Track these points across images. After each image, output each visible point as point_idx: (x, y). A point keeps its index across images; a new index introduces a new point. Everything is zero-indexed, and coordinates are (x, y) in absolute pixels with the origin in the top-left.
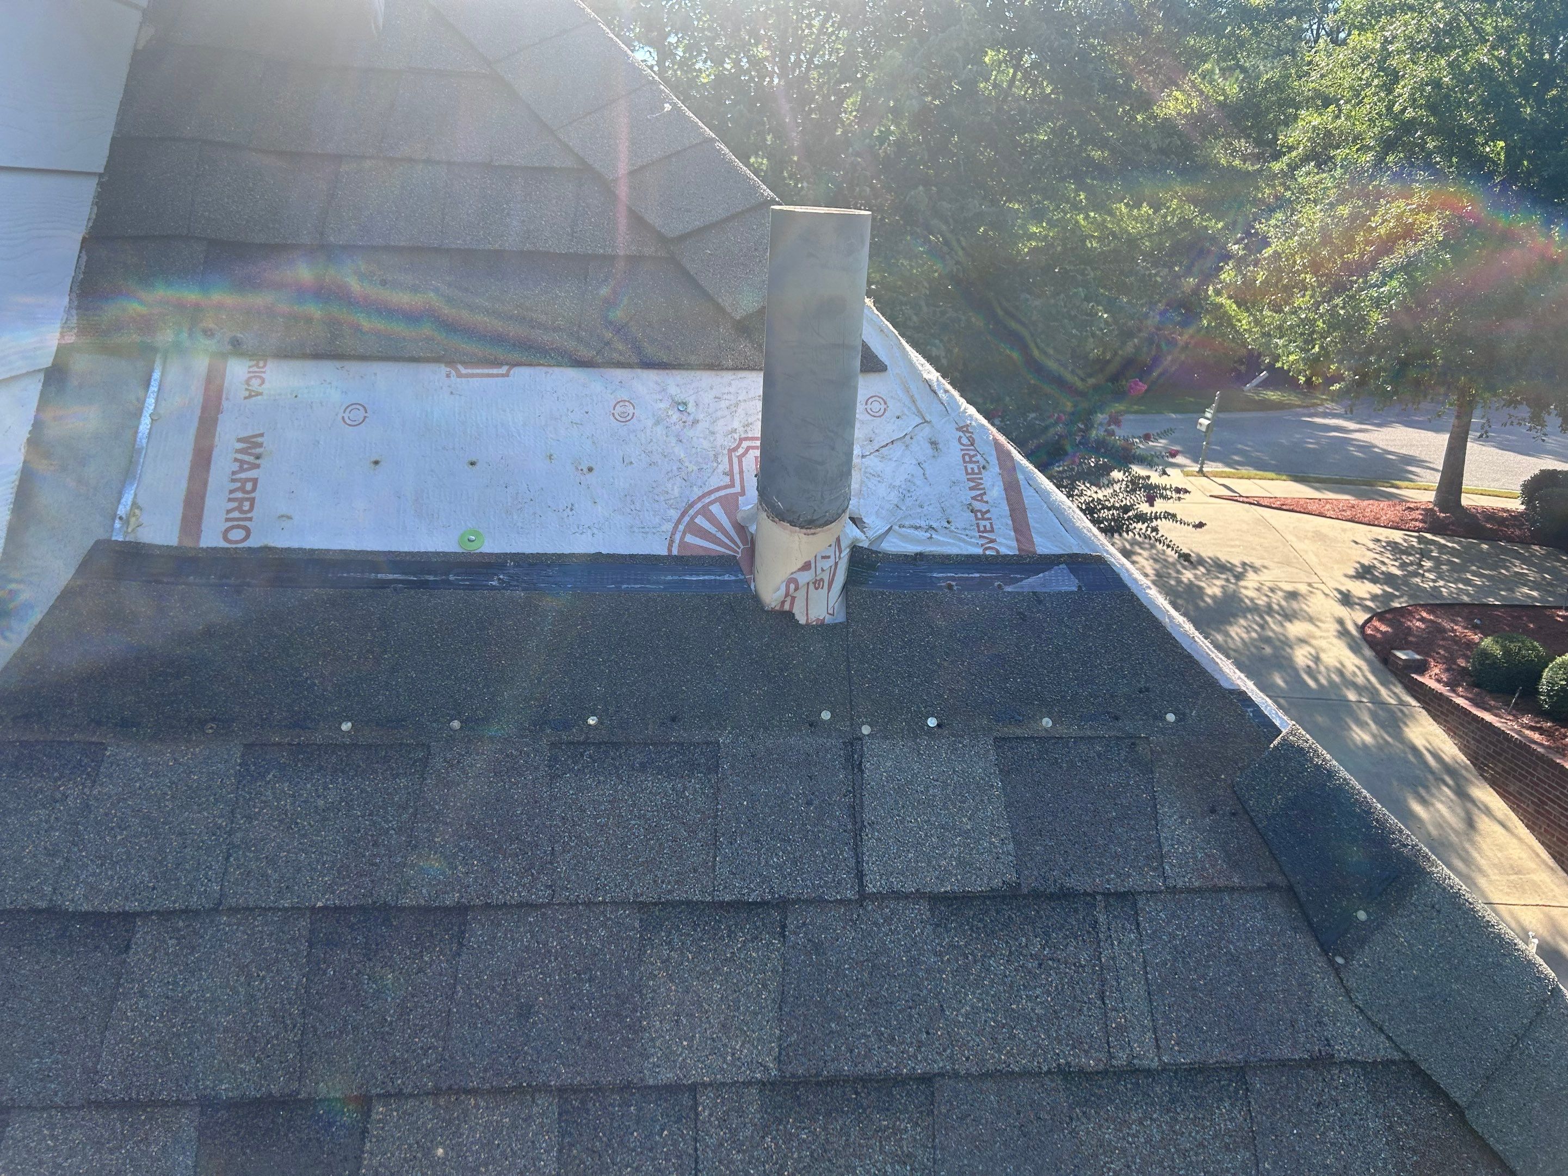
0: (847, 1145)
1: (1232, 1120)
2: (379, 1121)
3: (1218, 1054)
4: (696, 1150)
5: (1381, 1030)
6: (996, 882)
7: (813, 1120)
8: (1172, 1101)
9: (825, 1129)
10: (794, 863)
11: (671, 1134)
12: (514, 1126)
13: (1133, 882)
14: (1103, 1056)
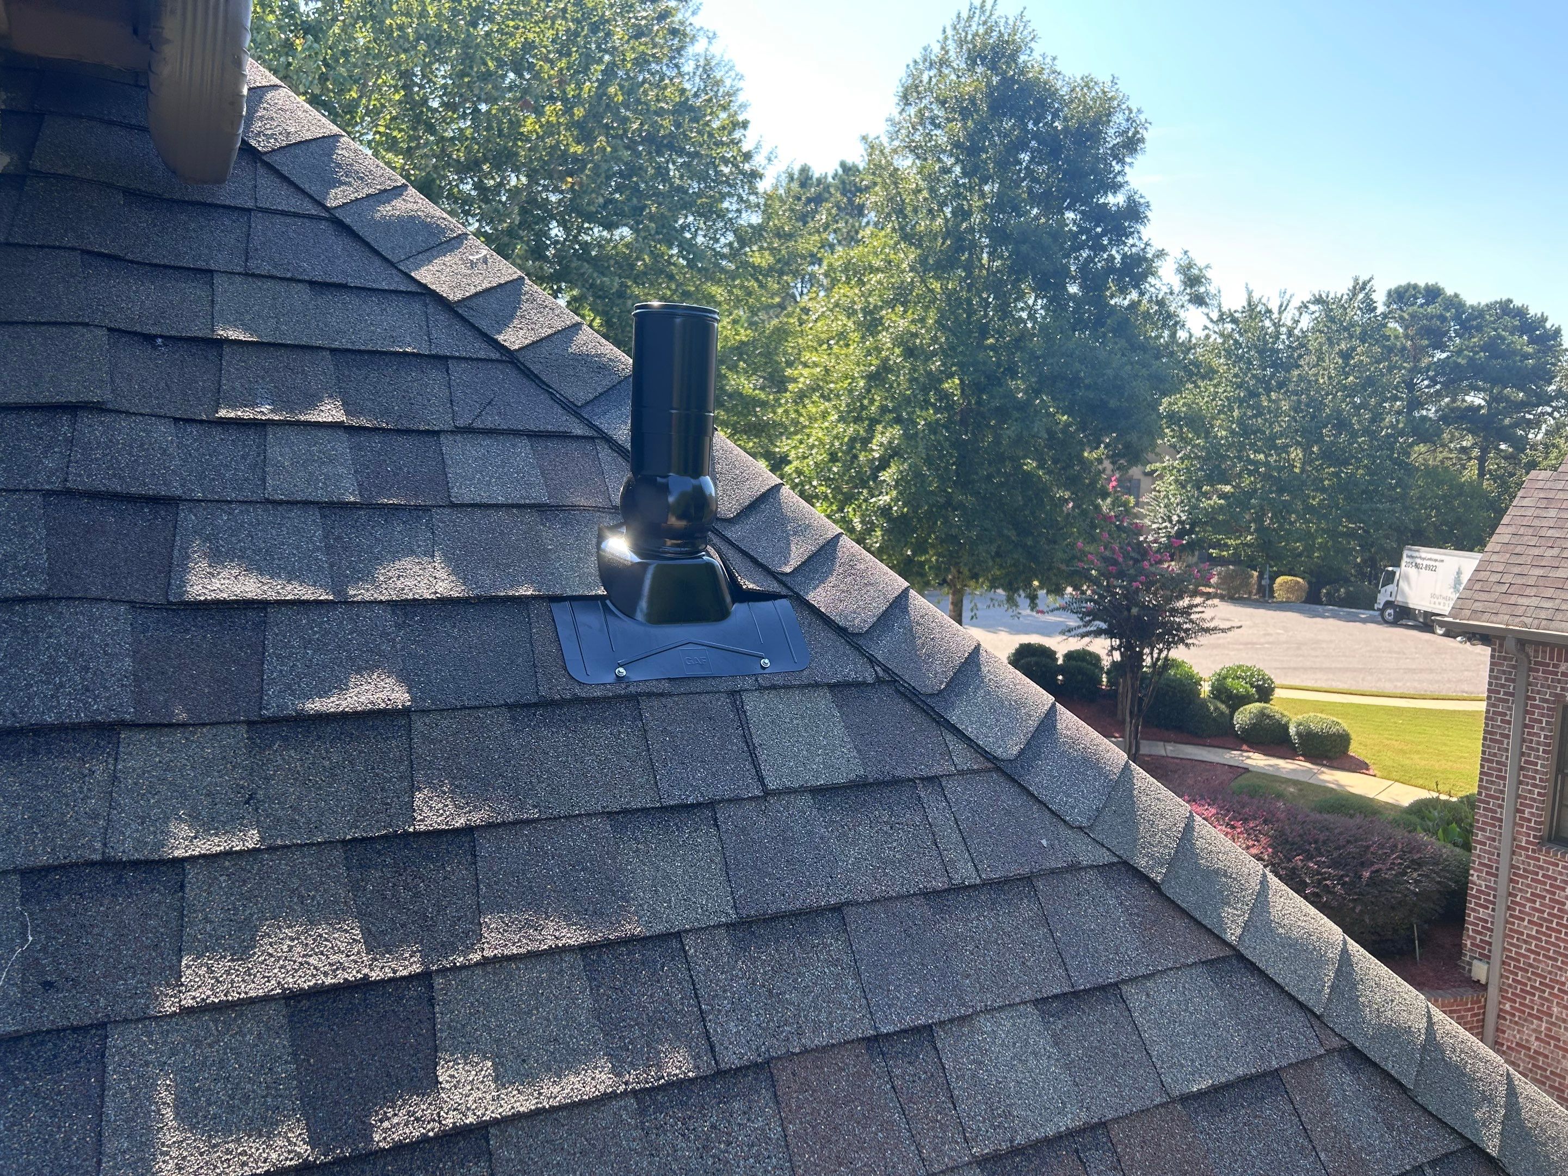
0: (795, 959)
1: (1031, 910)
2: (442, 989)
3: (1015, 870)
4: (691, 977)
5: (1103, 845)
6: (852, 776)
7: (768, 946)
8: (993, 904)
9: (777, 950)
10: (713, 775)
11: (670, 969)
12: (551, 979)
13: (936, 770)
14: (946, 879)
